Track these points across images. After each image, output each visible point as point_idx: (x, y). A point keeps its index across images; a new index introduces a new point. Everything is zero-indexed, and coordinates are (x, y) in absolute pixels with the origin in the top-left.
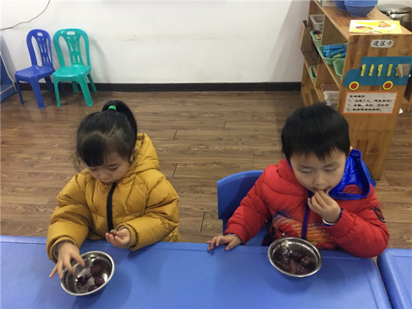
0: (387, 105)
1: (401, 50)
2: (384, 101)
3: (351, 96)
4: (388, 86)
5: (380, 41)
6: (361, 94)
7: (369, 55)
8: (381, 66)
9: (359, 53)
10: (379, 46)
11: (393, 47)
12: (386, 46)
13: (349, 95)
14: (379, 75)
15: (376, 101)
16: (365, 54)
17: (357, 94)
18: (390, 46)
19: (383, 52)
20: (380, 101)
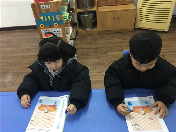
0: (59, 33)
1: (55, 9)
2: (57, 32)
3: (43, 31)
4: (56, 25)
5: (44, 5)
6: (47, 29)
7: (42, 12)
8: (49, 17)
9: (38, 11)
10: (45, 8)
11: (50, 8)
12: (48, 8)
13: (42, 30)
14: (50, 21)
15: (54, 32)
16: (41, 12)
17: (45, 30)
18: (49, 7)
19: (47, 10)
20: (56, 32)
